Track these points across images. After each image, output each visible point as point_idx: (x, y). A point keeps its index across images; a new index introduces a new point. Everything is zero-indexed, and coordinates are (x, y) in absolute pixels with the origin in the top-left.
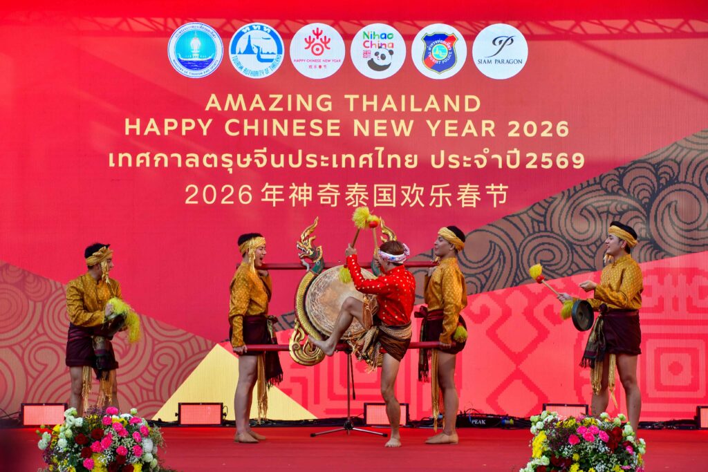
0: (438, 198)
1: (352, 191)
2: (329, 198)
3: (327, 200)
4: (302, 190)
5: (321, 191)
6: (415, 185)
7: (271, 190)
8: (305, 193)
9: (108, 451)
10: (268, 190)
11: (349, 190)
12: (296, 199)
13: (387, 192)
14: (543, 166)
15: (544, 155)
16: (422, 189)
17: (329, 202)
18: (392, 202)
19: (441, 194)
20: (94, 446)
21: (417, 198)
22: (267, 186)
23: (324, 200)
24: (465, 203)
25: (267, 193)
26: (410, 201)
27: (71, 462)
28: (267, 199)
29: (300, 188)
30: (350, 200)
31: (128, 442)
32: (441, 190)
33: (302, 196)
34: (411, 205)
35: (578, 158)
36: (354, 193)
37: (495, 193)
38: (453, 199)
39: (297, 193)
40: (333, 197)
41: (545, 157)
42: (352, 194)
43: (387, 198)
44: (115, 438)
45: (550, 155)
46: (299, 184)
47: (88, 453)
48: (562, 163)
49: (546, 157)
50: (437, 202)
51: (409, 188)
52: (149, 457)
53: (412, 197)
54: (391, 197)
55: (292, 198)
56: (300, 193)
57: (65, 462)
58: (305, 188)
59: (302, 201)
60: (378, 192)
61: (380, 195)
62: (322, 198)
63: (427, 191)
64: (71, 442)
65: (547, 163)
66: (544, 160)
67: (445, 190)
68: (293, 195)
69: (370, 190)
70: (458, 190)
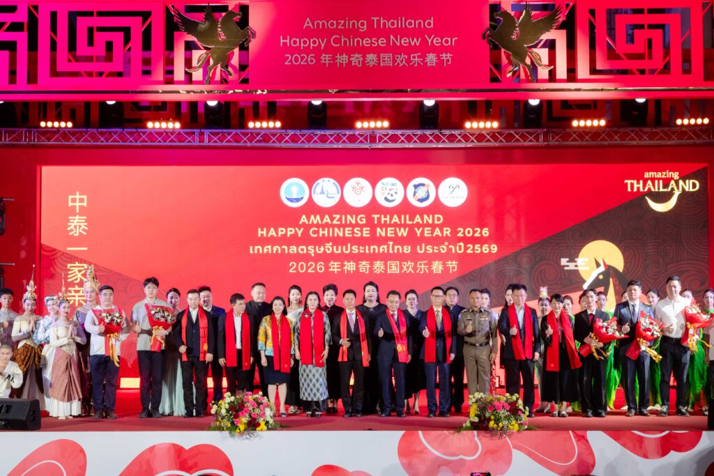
0: (421, 268)
3: (363, 270)
5: (360, 265)
6: (409, 262)
7: (334, 265)
8: (352, 266)
9: (247, 415)
11: (375, 264)
12: (347, 270)
13: (395, 265)
14: (476, 252)
15: (476, 246)
16: (413, 264)
17: (365, 271)
18: (397, 271)
19: (423, 267)
20: (240, 413)
21: (410, 269)
22: (332, 263)
24: (435, 271)
25: (332, 266)
26: (406, 270)
27: (229, 420)
28: (332, 270)
29: (349, 264)
30: (375, 270)
31: (257, 411)
32: (423, 264)
33: (350, 268)
34: (407, 272)
35: (494, 247)
36: (377, 266)
37: (451, 266)
38: (429, 269)
39: (347, 266)
40: (366, 268)
41: (477, 246)
43: (394, 269)
44: (251, 408)
45: (479, 245)
46: (349, 261)
47: (237, 416)
48: (486, 250)
50: (421, 270)
51: (406, 263)
52: (268, 419)
53: (408, 268)
54: (397, 268)
56: (349, 266)
57: (225, 420)
58: (352, 263)
59: (350, 270)
60: (390, 266)
62: (361, 269)
63: (416, 265)
64: (228, 411)
65: (477, 250)
66: (476, 248)
67: (425, 264)
68: (345, 268)
69: (386, 265)
70: (431, 264)
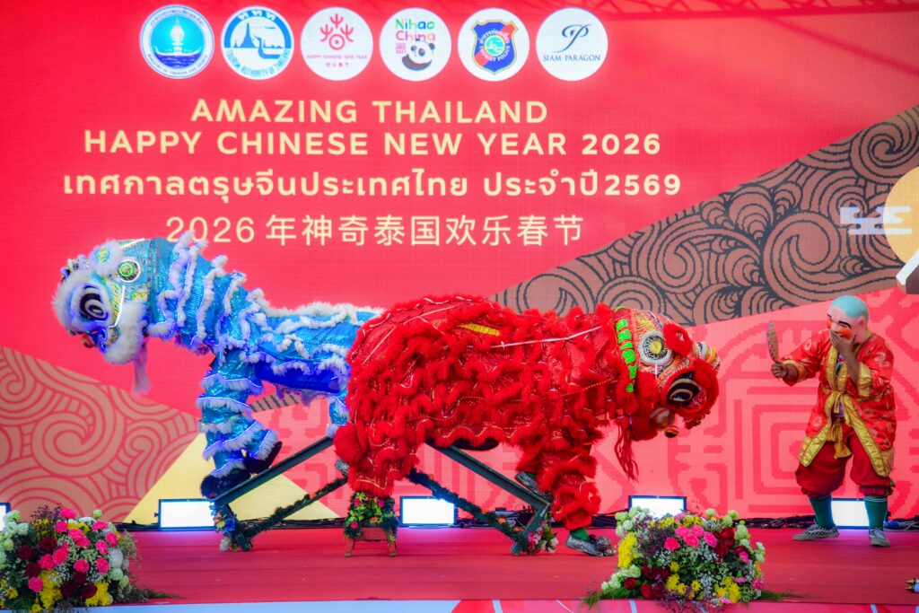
0: (493, 233)
1: (383, 226)
2: (354, 235)
3: (351, 237)
4: (319, 225)
5: (343, 225)
6: (464, 217)
7: (279, 224)
8: (323, 228)
10: (274, 224)
11: (380, 223)
12: (312, 236)
13: (429, 226)
14: (628, 192)
15: (629, 177)
16: (473, 222)
17: (354, 239)
18: (434, 240)
19: (497, 229)
20: (43, 561)
21: (467, 234)
22: (273, 219)
23: (347, 237)
24: (528, 240)
25: (274, 228)
26: (457, 238)
27: (12, 583)
28: (273, 236)
29: (317, 221)
30: (381, 237)
32: (497, 224)
33: (319, 231)
34: (460, 243)
35: (672, 181)
36: (386, 228)
37: (566, 227)
38: (512, 234)
39: (312, 228)
40: (358, 233)
41: (630, 179)
42: (383, 229)
43: (428, 234)
45: (636, 177)
46: (315, 216)
48: (652, 188)
49: (632, 181)
50: (492, 239)
51: (456, 221)
53: (460, 233)
54: (434, 233)
55: (306, 235)
56: (316, 228)
58: (323, 220)
59: (320, 238)
60: (417, 226)
61: (420, 230)
62: (345, 235)
63: (480, 225)
65: (631, 188)
66: (628, 184)
67: (502, 223)
68: (307, 231)
69: (406, 224)
70: (518, 223)
